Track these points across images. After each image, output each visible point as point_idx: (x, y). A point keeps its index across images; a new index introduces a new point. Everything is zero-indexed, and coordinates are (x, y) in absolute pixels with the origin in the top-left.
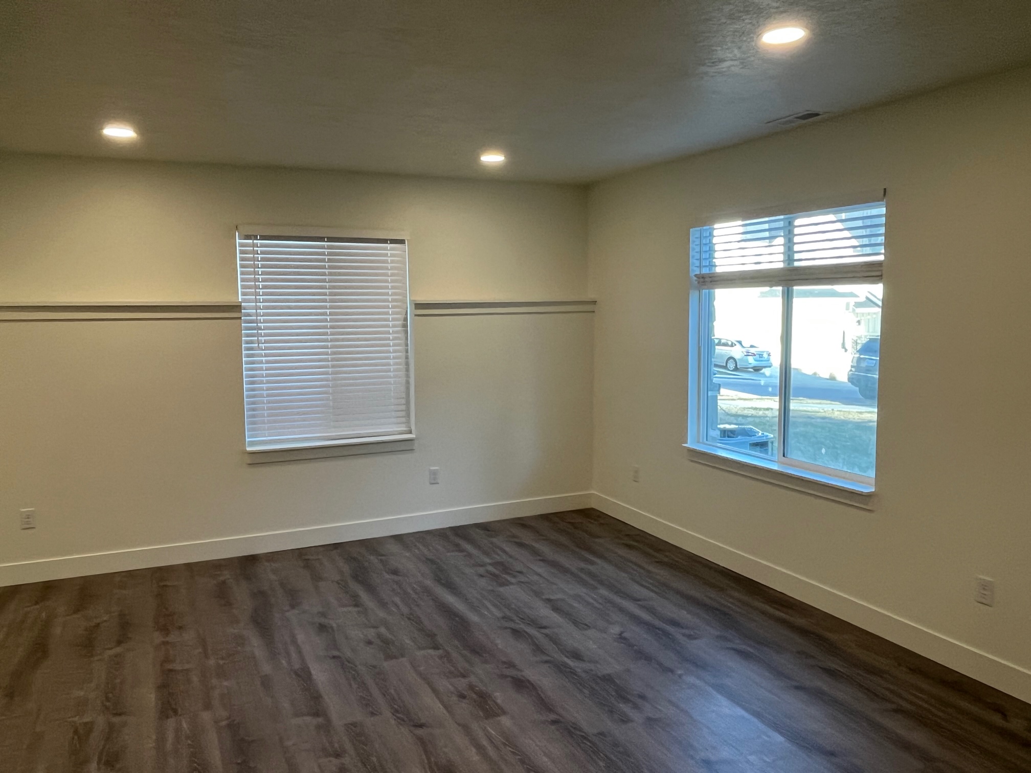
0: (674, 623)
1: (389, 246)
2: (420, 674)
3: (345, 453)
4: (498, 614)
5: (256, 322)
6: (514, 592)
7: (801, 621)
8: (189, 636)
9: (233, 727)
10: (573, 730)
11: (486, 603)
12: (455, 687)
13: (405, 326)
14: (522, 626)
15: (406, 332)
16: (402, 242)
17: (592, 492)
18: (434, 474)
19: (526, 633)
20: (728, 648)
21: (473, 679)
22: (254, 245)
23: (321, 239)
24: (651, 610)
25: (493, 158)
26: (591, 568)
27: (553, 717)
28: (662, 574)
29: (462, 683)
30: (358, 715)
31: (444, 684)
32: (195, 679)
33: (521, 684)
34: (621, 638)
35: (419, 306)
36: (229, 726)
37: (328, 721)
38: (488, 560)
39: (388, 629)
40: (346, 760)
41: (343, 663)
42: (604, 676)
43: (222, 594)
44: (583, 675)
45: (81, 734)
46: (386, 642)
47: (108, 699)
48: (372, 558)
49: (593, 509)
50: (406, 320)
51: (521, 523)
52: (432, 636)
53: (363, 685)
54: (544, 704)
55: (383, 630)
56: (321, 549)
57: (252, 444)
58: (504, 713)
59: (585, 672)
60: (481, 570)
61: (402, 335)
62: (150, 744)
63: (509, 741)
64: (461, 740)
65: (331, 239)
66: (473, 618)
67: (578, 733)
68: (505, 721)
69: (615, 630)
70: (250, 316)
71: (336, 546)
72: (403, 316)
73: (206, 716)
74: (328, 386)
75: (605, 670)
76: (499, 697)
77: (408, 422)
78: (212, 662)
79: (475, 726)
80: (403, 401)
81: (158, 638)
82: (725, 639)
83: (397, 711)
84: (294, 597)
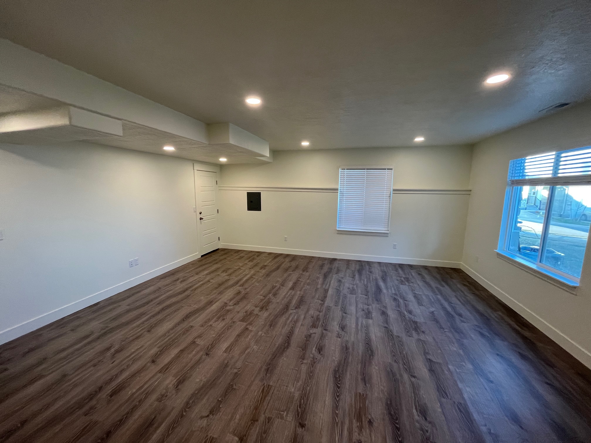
0: (460, 315)
1: (386, 171)
2: (356, 300)
3: (362, 234)
4: (394, 292)
5: (343, 193)
6: (404, 288)
7: (527, 334)
8: (307, 274)
9: (302, 297)
10: (389, 331)
11: (393, 288)
12: (363, 307)
13: (390, 197)
14: (399, 298)
15: (390, 199)
16: (392, 169)
17: (461, 263)
18: (395, 245)
19: (398, 300)
20: (477, 330)
21: (370, 307)
22: (344, 172)
23: (364, 169)
24: (454, 308)
25: (419, 139)
26: (442, 288)
27: (386, 326)
28: (471, 297)
29: (366, 307)
30: (332, 305)
31: (360, 306)
32: (302, 283)
33: (384, 313)
34: (432, 313)
35: (394, 190)
36: (302, 296)
37: (324, 303)
38: (404, 276)
39: (357, 287)
40: (321, 314)
41: (338, 291)
42: (415, 321)
43: (322, 266)
44: (408, 318)
45: (274, 287)
46: (354, 289)
47: (283, 282)
48: (367, 267)
49: (460, 269)
50: (390, 195)
51: (426, 268)
52: (368, 292)
53: (339, 298)
54: (386, 321)
55: (355, 286)
56: (355, 261)
57: (339, 228)
58: (372, 319)
59: (409, 317)
60: (399, 278)
61: (389, 200)
62: (284, 294)
63: (367, 327)
64: (353, 320)
65: (367, 169)
66: (385, 291)
67: (391, 333)
68: (370, 321)
69: (432, 309)
70: (342, 192)
71: (359, 261)
72: (389, 194)
73: (299, 292)
74: (362, 214)
75: (417, 319)
76: (374, 314)
77: (388, 227)
78: (308, 281)
79: (360, 319)
80: (387, 221)
81: (301, 272)
82: (478, 327)
83: (342, 307)
84: (338, 271)
